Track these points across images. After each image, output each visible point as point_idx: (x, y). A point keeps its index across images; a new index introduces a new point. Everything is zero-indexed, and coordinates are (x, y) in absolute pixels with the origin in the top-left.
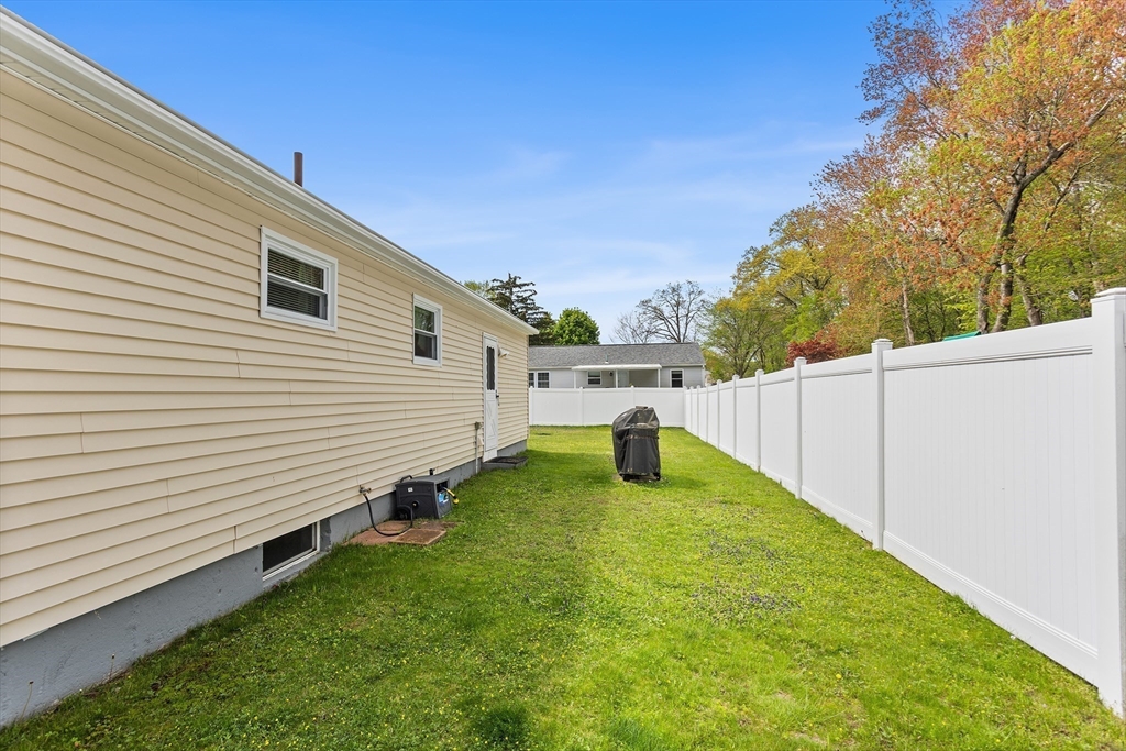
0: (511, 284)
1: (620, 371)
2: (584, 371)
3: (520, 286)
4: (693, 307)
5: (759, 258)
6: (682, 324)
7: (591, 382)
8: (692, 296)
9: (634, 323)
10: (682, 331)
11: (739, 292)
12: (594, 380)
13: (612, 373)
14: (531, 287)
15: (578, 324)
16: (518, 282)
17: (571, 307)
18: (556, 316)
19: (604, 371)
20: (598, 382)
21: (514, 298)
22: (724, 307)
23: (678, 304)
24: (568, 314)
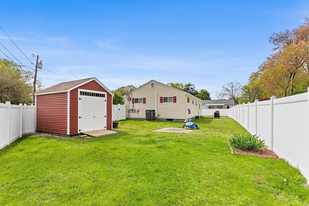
0: (189, 85)
1: (215, 106)
2: (208, 106)
3: (191, 85)
4: (237, 87)
5: (256, 75)
6: (234, 92)
7: (209, 108)
8: (237, 84)
9: (220, 92)
10: (234, 94)
11: (250, 83)
12: (210, 107)
13: (214, 106)
14: (194, 85)
15: (204, 93)
16: (191, 84)
17: (203, 89)
18: (199, 91)
19: (212, 106)
20: (211, 108)
21: (190, 88)
22: (246, 87)
23: (233, 87)
24: (202, 91)
